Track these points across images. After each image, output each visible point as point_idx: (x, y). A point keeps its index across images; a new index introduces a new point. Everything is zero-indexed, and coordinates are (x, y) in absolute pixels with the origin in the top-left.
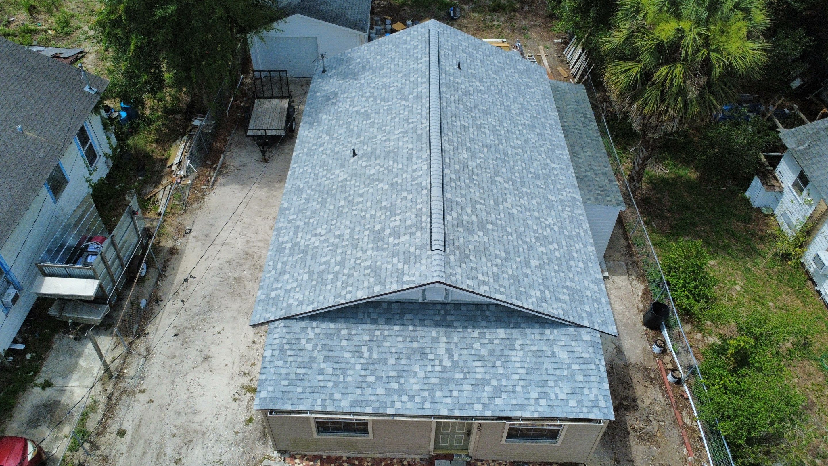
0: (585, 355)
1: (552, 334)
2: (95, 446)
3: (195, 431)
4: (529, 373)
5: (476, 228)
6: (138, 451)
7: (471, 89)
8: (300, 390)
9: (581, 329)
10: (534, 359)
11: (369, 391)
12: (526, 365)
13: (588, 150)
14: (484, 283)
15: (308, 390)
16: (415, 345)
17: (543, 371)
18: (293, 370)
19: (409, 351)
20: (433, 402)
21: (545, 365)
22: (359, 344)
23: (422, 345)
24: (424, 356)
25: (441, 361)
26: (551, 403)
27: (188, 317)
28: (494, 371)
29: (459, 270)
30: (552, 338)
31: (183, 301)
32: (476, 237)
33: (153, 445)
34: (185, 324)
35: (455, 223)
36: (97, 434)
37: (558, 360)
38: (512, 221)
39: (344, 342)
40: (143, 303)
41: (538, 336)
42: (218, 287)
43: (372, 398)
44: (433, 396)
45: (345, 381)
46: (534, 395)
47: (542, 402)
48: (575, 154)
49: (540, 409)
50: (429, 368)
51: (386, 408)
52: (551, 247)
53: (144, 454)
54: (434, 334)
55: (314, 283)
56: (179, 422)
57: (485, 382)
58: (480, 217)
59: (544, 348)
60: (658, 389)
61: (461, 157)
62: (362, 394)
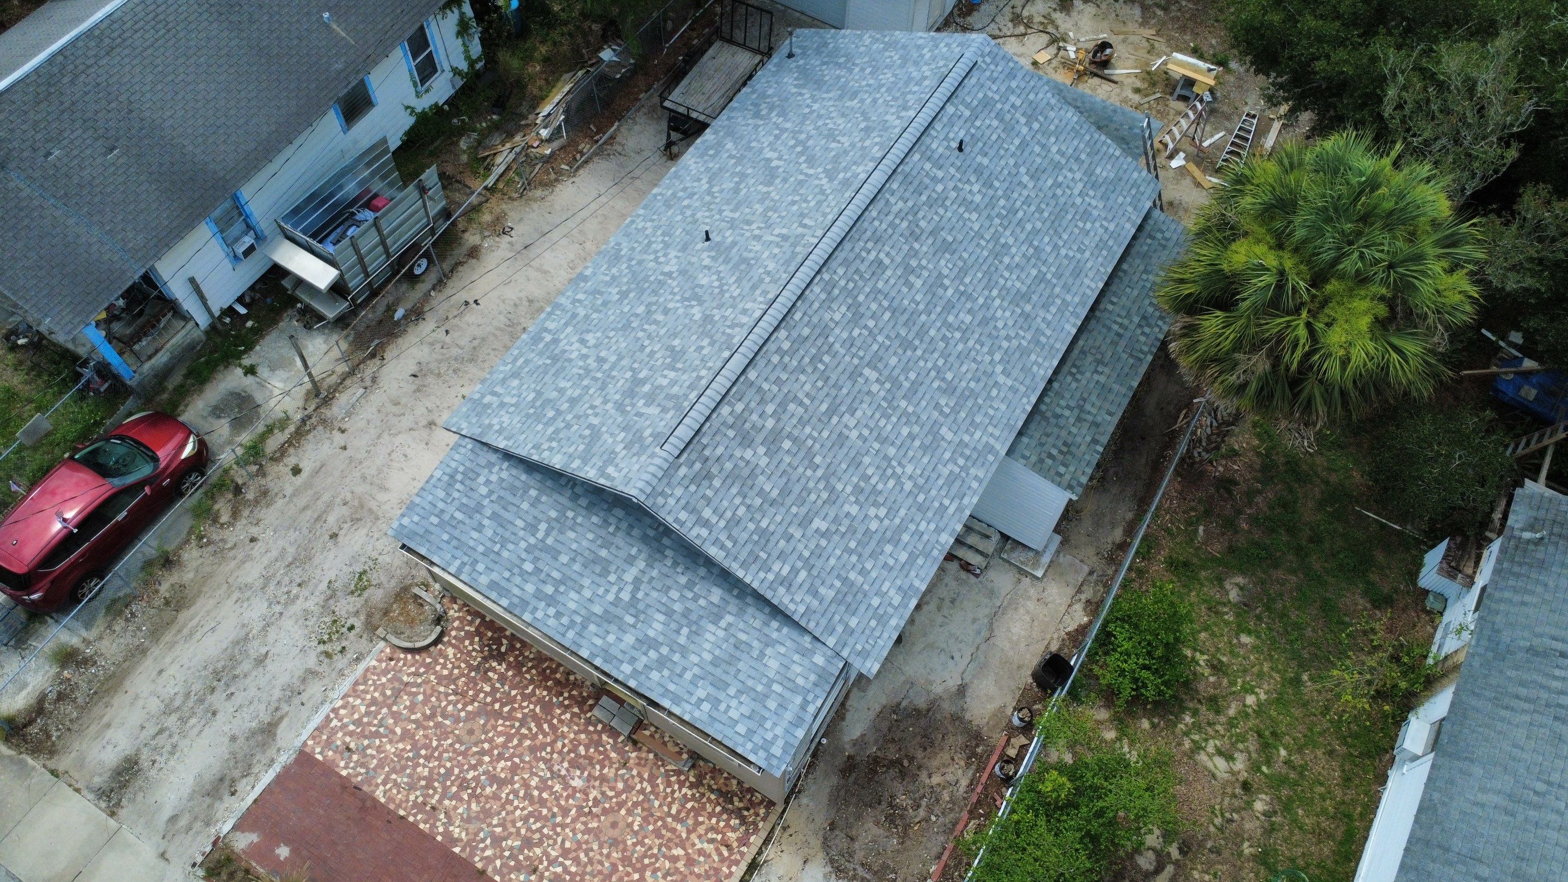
0: (800, 681)
1: (778, 630)
2: (262, 472)
3: (370, 510)
4: (715, 662)
5: (759, 439)
6: (301, 501)
7: (953, 194)
8: (446, 537)
9: (819, 645)
10: (731, 650)
11: (518, 580)
12: (717, 652)
13: (1107, 370)
14: (706, 524)
15: (454, 543)
16: (603, 553)
17: (732, 671)
18: (451, 509)
19: (592, 557)
20: (579, 634)
21: (741, 665)
22: (540, 516)
23: (611, 558)
24: (605, 573)
25: (620, 590)
26: (715, 714)
27: (440, 357)
28: (674, 636)
29: (679, 492)
30: (775, 635)
31: (447, 332)
32: (748, 454)
33: (319, 502)
34: (432, 366)
35: (731, 420)
36: (271, 459)
37: (761, 668)
38: (836, 447)
39: (525, 506)
40: (399, 313)
41: (757, 624)
42: (498, 333)
43: (516, 591)
44: (584, 627)
45: (498, 554)
46: (701, 693)
47: (706, 706)
48: (1074, 370)
49: (697, 714)
50: (601, 591)
51: (524, 611)
52: (872, 511)
53: (305, 508)
54: (634, 551)
55: (532, 411)
56: (360, 489)
57: (653, 644)
58: (781, 425)
59: (755, 644)
60: (970, 773)
61: (827, 316)
62: (508, 580)
